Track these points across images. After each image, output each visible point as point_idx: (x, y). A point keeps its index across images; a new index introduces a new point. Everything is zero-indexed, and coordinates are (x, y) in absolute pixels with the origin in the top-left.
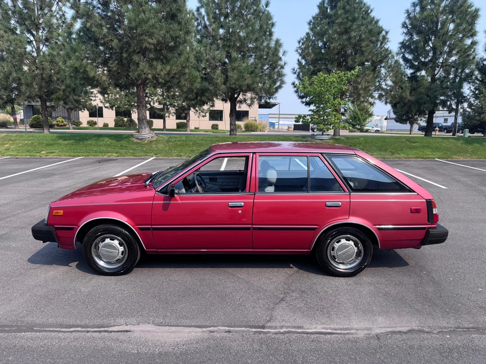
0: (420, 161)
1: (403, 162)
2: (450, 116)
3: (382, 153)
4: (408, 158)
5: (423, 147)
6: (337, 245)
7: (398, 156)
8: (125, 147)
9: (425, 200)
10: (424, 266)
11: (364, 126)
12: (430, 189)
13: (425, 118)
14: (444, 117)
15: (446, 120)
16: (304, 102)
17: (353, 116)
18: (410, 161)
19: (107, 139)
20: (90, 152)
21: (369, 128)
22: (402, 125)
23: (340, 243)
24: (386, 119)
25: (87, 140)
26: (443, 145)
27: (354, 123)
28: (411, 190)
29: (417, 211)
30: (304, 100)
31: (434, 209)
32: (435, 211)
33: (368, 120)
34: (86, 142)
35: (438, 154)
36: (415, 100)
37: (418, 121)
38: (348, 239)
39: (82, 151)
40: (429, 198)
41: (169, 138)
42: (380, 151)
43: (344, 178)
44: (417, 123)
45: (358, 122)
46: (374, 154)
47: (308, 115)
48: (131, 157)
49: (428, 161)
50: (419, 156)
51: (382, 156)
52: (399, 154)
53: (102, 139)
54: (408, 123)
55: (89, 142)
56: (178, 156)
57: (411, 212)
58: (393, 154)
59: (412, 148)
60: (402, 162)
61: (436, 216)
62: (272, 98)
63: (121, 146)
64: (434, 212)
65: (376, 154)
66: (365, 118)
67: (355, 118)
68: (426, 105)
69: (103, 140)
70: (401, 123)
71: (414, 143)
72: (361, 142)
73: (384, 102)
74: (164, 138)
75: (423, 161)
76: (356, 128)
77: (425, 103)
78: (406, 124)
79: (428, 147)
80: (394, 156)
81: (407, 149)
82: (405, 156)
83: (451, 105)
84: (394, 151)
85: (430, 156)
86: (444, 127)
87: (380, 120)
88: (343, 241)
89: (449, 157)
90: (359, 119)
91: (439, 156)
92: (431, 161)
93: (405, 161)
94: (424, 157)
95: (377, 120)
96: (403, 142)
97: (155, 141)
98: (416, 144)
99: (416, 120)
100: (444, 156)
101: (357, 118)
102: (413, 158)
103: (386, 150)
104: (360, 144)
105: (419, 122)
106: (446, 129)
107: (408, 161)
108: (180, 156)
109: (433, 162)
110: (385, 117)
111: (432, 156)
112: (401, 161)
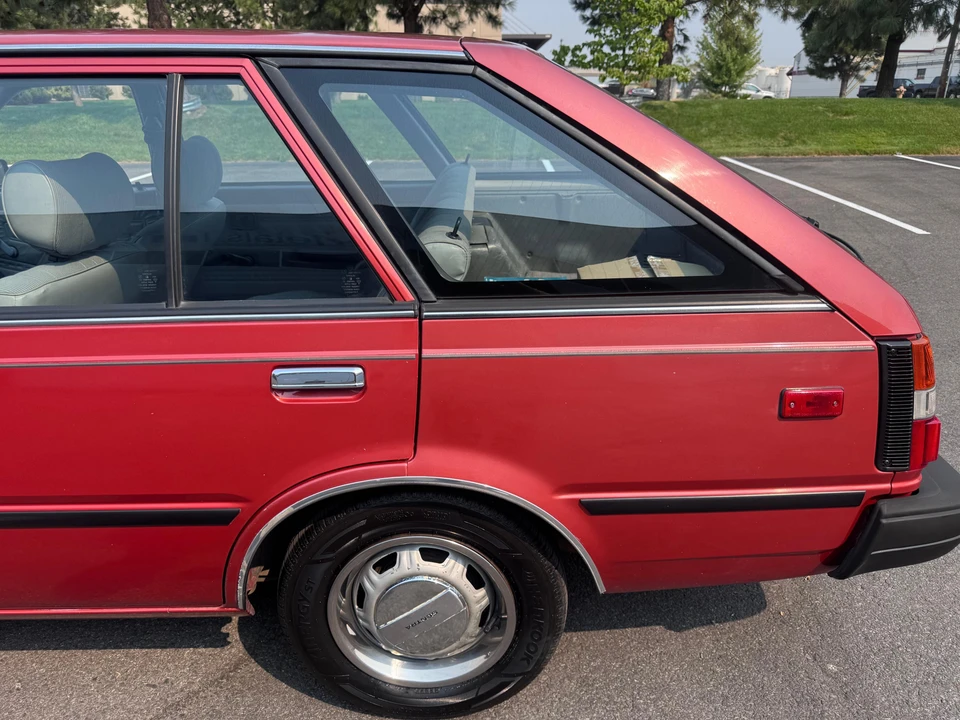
0: (857, 159)
1: (814, 164)
2: (932, 63)
3: (762, 141)
4: (827, 153)
5: (868, 124)
6: (376, 582)
7: (801, 147)
8: (125, 136)
9: (869, 344)
10: (835, 613)
11: (738, 87)
12: (877, 237)
13: (876, 62)
14: (917, 65)
15: (921, 73)
16: (588, 19)
17: (714, 64)
18: (831, 160)
19: (85, 118)
20: (36, 153)
21: (749, 92)
22: (822, 81)
23: (391, 574)
24: (789, 74)
25: (36, 122)
26: (918, 118)
27: (717, 81)
28: (792, 284)
29: (820, 408)
30: (588, 13)
31: (919, 397)
32: (924, 405)
33: (747, 73)
34: (32, 127)
35: (905, 142)
36: (859, 8)
37: (859, 70)
38: (431, 555)
39: (19, 149)
40: (899, 325)
41: (237, 112)
42: (760, 135)
43: (387, 212)
44: (857, 77)
45: (726, 79)
46: (741, 144)
47: (584, 45)
48: (133, 162)
49: (877, 159)
50: (854, 147)
51: (762, 149)
52: (804, 142)
53: (72, 118)
54: (836, 77)
55: (40, 126)
56: (249, 158)
57: (782, 416)
58: (790, 142)
59: (839, 128)
60: (810, 164)
61: (929, 431)
62: (504, 5)
63: (116, 135)
64: (920, 412)
65: (747, 143)
66: (740, 68)
67: (719, 67)
68: (884, 21)
69: (75, 121)
70: (820, 76)
71: (847, 114)
72: (713, 114)
73: (780, 14)
74: (223, 112)
75: (865, 158)
76: (721, 92)
77: (881, 15)
78: (833, 78)
79: (881, 124)
80: (790, 149)
81: (826, 131)
82: (819, 148)
83: (946, 16)
84: (793, 136)
85: (883, 148)
86: (915, 89)
87: (777, 76)
88: (410, 561)
89: (932, 149)
90: (729, 70)
91: (904, 148)
92: (885, 159)
93: (819, 160)
94: (868, 150)
95: (770, 76)
96: (817, 112)
97: (201, 119)
98: (851, 117)
99: (856, 68)
100: (917, 146)
101: (724, 69)
102: (839, 152)
103: (773, 135)
104: (711, 118)
105: (862, 73)
106: (919, 91)
107: (824, 160)
108: (254, 158)
109: (889, 163)
110: (788, 70)
111: (888, 148)
112: (809, 160)
